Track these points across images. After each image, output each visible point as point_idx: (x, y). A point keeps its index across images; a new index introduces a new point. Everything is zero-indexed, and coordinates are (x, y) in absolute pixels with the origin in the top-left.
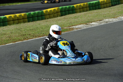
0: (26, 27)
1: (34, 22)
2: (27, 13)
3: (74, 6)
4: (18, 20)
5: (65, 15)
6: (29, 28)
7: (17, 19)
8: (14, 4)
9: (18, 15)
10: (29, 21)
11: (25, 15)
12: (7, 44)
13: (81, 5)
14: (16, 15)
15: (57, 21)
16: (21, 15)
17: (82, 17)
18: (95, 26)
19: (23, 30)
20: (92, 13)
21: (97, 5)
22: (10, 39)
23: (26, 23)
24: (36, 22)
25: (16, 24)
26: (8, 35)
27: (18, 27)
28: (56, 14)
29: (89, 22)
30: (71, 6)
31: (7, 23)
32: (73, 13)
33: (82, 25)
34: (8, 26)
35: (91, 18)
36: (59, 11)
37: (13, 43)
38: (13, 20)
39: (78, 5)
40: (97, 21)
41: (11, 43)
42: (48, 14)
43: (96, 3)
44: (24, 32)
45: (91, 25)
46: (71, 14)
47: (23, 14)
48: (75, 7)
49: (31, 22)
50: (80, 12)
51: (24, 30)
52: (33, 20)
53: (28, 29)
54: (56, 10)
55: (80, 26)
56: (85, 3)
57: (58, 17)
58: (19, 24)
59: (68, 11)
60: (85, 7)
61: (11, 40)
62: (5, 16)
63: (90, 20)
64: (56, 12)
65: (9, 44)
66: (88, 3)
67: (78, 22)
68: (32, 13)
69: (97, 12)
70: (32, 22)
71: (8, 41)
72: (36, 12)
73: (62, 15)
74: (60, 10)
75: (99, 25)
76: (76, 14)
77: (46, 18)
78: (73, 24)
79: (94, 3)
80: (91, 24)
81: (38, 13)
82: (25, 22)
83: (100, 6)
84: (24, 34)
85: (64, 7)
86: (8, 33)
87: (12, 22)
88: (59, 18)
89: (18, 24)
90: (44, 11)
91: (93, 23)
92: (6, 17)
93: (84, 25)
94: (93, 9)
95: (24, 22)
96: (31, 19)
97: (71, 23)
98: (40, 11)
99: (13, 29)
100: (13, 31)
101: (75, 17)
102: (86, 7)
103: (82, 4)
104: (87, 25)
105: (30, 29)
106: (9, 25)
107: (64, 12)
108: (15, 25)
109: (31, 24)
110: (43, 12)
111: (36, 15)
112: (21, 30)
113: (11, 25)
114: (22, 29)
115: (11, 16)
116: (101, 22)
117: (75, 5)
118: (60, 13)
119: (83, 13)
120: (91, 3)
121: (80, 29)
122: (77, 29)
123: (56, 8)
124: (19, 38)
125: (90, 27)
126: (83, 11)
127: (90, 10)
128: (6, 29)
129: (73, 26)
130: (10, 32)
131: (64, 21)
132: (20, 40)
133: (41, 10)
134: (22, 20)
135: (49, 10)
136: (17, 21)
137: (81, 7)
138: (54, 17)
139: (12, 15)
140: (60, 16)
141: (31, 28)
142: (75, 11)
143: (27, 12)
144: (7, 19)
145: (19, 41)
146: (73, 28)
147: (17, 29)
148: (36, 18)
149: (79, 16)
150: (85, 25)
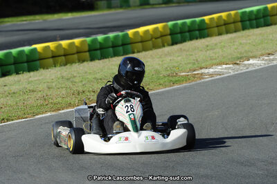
0: (86, 72)
1: (106, 60)
2: (88, 39)
3: (204, 20)
4: (65, 55)
5: (183, 41)
6: (94, 76)
7: (62, 53)
8: (56, 17)
9: (64, 43)
10: (92, 59)
11: (82, 43)
12: (37, 115)
13: (221, 16)
14: (60, 45)
15: (161, 57)
16: (74, 43)
17: (224, 46)
18: (257, 68)
19: (77, 80)
20: (249, 36)
21: (262, 15)
22: (46, 103)
23: (85, 63)
24: (110, 59)
25: (61, 66)
26: (40, 93)
27: (65, 74)
28: (159, 40)
29: (241, 58)
30: (198, 19)
31: (38, 62)
32: (202, 36)
33: (224, 66)
34: (42, 71)
35: (247, 48)
36: (168, 32)
37: (53, 113)
38: (53, 57)
39: (213, 18)
40: (263, 55)
41: (49, 114)
42: (139, 40)
43: (258, 11)
44: (80, 84)
45: (245, 65)
46: (197, 39)
47: (77, 41)
48: (207, 21)
49: (97, 61)
50: (220, 34)
51: (82, 81)
52: (103, 57)
53: (90, 77)
54: (160, 29)
55: (219, 69)
56: (233, 12)
57: (164, 46)
58: (68, 66)
59: (189, 31)
60: (232, 21)
61: (47, 105)
62: (34, 46)
63: (245, 54)
64: (159, 35)
65: (44, 115)
66: (240, 11)
67: (215, 59)
68: (100, 37)
69: (261, 34)
70: (101, 61)
71: (41, 108)
72: (111, 35)
73: (174, 43)
74: (170, 29)
75: (266, 66)
76: (208, 39)
77: (136, 51)
78: (203, 65)
79: (255, 12)
80: (246, 62)
81: (116, 37)
82: (84, 61)
83: (269, 17)
84: (81, 89)
85: (180, 22)
86: (41, 87)
87: (51, 60)
88: (167, 49)
89: (65, 65)
90: (131, 32)
91: (251, 61)
92: (35, 49)
93: (228, 66)
94: (252, 27)
95: (82, 61)
96: (99, 52)
97: (197, 61)
98: (120, 34)
99: (53, 77)
100: (54, 84)
101: (207, 46)
102: (234, 22)
103: (224, 15)
104: (237, 67)
105: (95, 78)
106: (44, 68)
107: (179, 35)
108: (58, 68)
109: (98, 64)
110: (127, 34)
111: (110, 44)
112: (74, 80)
113: (47, 68)
114: (75, 77)
115: (49, 47)
116: (271, 57)
117: (206, 18)
118: (169, 37)
119: (225, 37)
120: (245, 12)
121: (218, 77)
122: (211, 75)
123: (160, 26)
124: (68, 100)
125: (245, 70)
126: (228, 32)
127: (244, 28)
128: (35, 79)
129: (201, 68)
130: (45, 85)
131: (180, 58)
132: (70, 105)
133: (122, 31)
134: (76, 56)
135: (141, 30)
136: (63, 58)
137: (222, 23)
138: (155, 47)
139: (52, 45)
140: (169, 45)
141: (98, 76)
142: (206, 31)
143: (87, 35)
144: (39, 52)
145: (67, 108)
146: (202, 74)
147: (63, 77)
148: (111, 49)
149: (216, 45)
150: (231, 66)
